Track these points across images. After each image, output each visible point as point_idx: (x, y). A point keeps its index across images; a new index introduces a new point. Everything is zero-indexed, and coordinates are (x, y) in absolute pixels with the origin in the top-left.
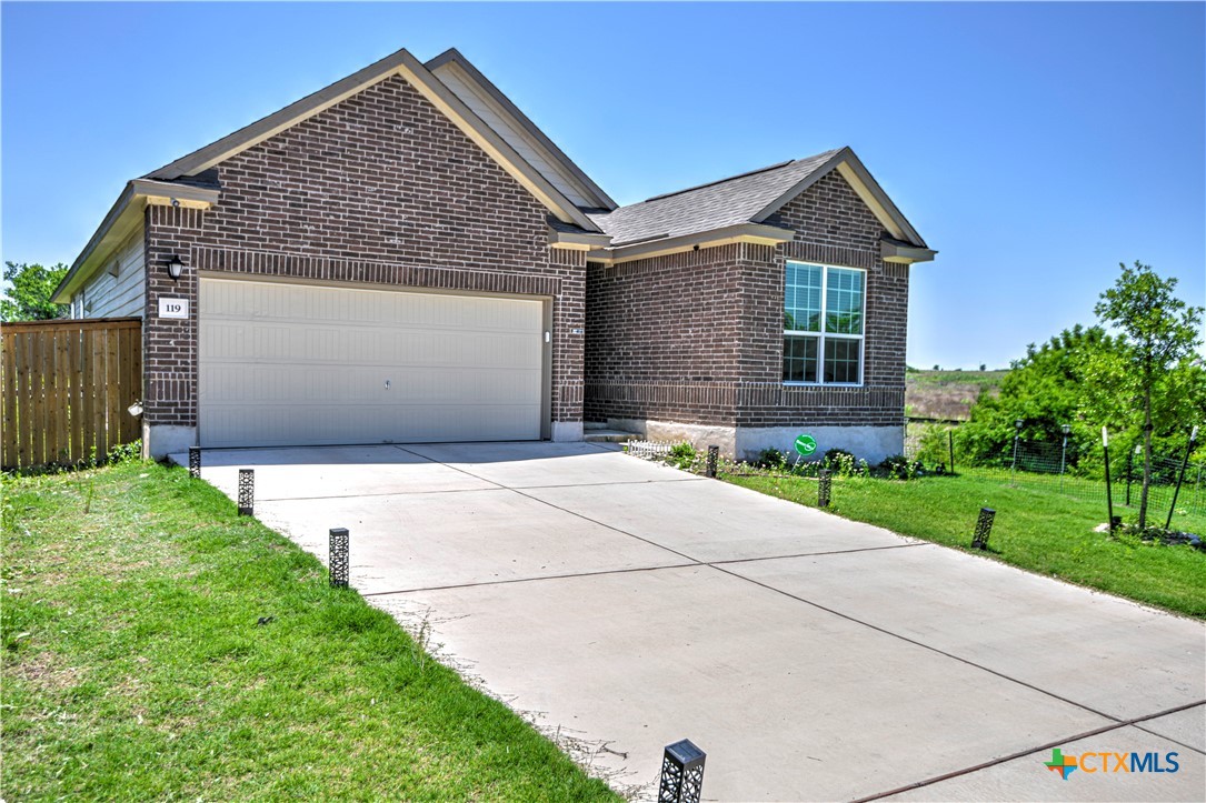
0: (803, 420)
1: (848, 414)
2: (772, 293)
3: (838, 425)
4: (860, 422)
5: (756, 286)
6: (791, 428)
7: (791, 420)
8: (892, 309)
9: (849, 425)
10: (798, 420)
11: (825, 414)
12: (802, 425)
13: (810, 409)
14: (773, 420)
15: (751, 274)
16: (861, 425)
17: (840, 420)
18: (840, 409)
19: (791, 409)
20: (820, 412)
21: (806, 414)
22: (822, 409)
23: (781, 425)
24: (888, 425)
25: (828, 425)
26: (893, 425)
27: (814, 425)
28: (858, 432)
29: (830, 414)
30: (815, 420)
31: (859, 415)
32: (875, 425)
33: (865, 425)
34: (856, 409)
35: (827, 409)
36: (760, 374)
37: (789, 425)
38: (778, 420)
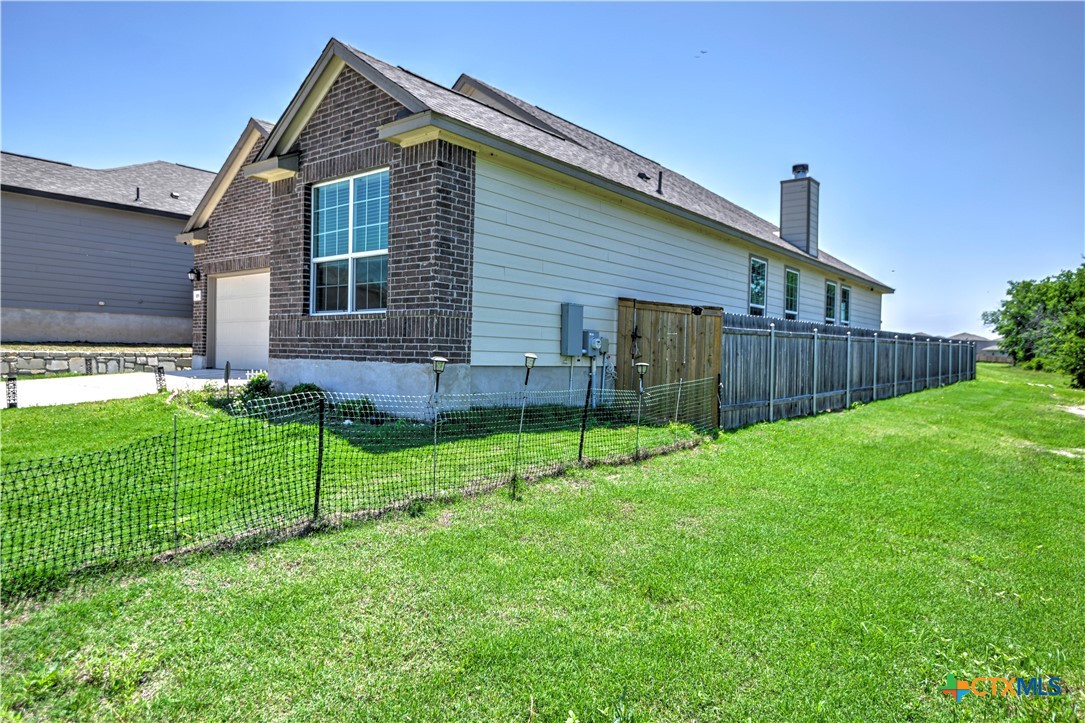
0: (320, 352)
1: (363, 347)
2: (294, 223)
3: (351, 359)
4: (378, 356)
5: (282, 220)
6: (308, 360)
7: (310, 352)
8: (415, 208)
9: (364, 359)
10: (316, 352)
11: (340, 346)
12: (318, 358)
13: (326, 341)
14: (295, 351)
15: (278, 210)
16: (377, 360)
17: (355, 353)
18: (356, 341)
19: (310, 341)
20: (336, 343)
21: (323, 346)
22: (337, 340)
23: (302, 357)
24: (410, 361)
25: (343, 358)
26: (417, 361)
27: (329, 358)
28: (370, 368)
29: (345, 346)
30: (331, 352)
31: (376, 347)
32: (394, 360)
33: (382, 360)
34: (372, 340)
35: (342, 340)
36: (285, 306)
37: (307, 357)
38: (300, 352)
